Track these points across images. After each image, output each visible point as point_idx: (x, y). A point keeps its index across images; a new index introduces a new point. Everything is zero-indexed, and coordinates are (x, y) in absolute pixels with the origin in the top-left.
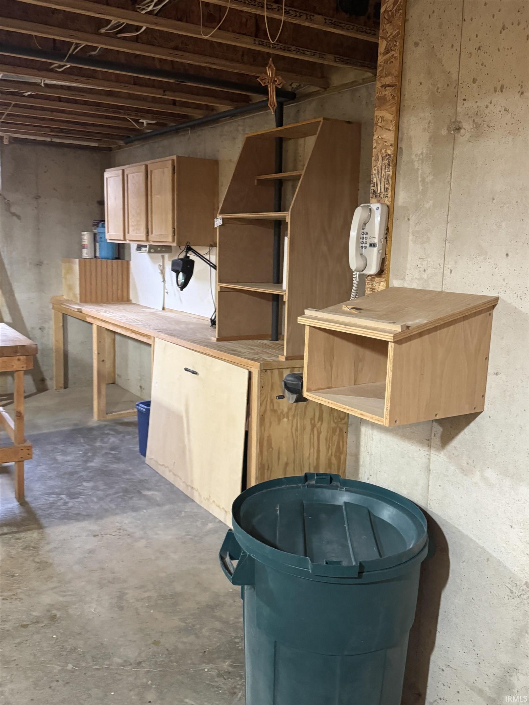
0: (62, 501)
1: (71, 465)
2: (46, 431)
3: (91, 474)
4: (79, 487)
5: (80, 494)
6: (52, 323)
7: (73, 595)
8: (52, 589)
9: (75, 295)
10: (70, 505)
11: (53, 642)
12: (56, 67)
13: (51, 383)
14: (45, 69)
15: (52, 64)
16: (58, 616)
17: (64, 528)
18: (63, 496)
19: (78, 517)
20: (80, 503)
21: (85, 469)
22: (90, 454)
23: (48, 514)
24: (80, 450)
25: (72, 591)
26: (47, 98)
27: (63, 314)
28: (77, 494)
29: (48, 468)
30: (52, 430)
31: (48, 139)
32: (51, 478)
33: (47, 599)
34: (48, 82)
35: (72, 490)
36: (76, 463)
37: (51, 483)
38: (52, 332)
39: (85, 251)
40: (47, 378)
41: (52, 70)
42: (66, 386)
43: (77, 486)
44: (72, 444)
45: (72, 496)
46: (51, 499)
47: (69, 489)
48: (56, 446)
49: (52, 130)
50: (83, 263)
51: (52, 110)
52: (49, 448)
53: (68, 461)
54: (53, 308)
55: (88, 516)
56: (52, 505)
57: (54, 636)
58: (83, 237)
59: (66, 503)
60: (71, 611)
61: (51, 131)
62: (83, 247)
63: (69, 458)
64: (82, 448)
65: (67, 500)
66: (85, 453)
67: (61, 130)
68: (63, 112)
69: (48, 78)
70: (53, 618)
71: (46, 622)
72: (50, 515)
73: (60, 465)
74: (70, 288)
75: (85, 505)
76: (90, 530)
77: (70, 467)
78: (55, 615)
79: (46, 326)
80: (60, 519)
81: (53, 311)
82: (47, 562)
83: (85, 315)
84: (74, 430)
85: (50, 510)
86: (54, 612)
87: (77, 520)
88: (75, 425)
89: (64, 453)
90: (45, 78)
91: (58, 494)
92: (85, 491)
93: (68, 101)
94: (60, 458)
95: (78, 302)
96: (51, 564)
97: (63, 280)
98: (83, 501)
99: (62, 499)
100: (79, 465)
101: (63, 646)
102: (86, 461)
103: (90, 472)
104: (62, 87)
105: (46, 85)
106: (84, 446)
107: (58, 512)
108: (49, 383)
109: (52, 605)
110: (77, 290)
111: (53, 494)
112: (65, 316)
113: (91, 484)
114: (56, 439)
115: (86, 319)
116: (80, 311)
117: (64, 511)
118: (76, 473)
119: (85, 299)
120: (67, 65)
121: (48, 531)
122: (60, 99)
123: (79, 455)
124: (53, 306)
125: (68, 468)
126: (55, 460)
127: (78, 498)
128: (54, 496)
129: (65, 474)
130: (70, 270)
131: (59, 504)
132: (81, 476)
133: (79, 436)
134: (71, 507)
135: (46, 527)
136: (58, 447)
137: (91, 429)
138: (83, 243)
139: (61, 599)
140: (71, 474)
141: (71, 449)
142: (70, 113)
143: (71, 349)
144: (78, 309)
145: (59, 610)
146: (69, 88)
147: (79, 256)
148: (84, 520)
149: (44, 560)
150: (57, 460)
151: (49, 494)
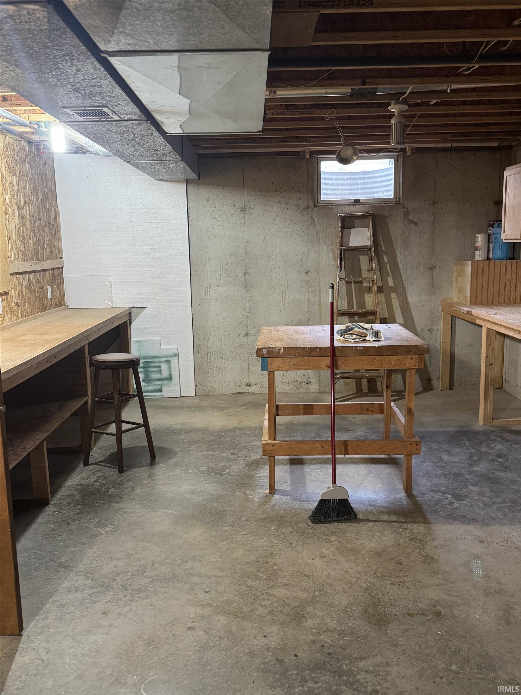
0: (448, 501)
1: (457, 467)
2: (431, 429)
3: (477, 479)
4: (465, 490)
5: (466, 496)
6: (441, 325)
7: (458, 597)
8: (438, 585)
9: (465, 298)
10: (456, 505)
11: (439, 638)
12: (462, 71)
13: (437, 384)
14: (454, 74)
15: (459, 68)
16: (443, 613)
17: (450, 528)
18: (448, 496)
19: (463, 519)
20: (466, 505)
21: (471, 472)
22: (475, 458)
23: (434, 511)
24: (466, 453)
25: (457, 592)
26: (451, 104)
27: (452, 316)
28: (463, 496)
29: (433, 466)
30: (438, 429)
31: (449, 145)
32: (436, 476)
33: (433, 594)
34: (454, 87)
35: (457, 492)
36: (462, 465)
37: (437, 481)
38: (440, 334)
39: (478, 253)
40: (434, 379)
41: (459, 75)
42: (451, 388)
43: (462, 488)
44: (458, 445)
45: (458, 497)
46: (438, 496)
47: (454, 490)
48: (441, 445)
49: (453, 135)
50: (476, 265)
51: (455, 115)
52: (434, 446)
53: (453, 462)
54: (442, 310)
55: (473, 521)
56: (437, 502)
57: (439, 633)
58: (477, 239)
59: (451, 503)
60: (455, 612)
61: (452, 137)
62: (476, 249)
63: (454, 459)
64: (468, 451)
65: (453, 500)
66: (471, 457)
67: (461, 134)
68: (466, 115)
69: (455, 83)
70: (438, 614)
71: (430, 616)
72: (435, 512)
73: (445, 465)
74: (461, 290)
75: (471, 509)
76: (475, 535)
77: (455, 468)
78: (440, 612)
79: (435, 328)
80: (445, 517)
81: (442, 313)
82: (432, 558)
83: (474, 317)
84: (459, 432)
85: (436, 507)
86: (439, 608)
87: (463, 523)
88: (460, 427)
89: (450, 454)
90: (451, 83)
91: (444, 493)
92: (471, 495)
93: (472, 103)
94: (445, 457)
95: (469, 304)
96: (437, 560)
97: (454, 283)
98: (468, 504)
99: (447, 498)
100: (464, 468)
101: (447, 645)
102: (471, 465)
103: (475, 476)
104: (467, 90)
105: (452, 91)
106: (469, 449)
107: (444, 511)
108: (434, 383)
109: (437, 601)
110: (468, 293)
111: (439, 491)
112: (453, 318)
113: (476, 489)
114: (442, 438)
115: (476, 321)
116: (470, 313)
117: (450, 510)
118: (462, 474)
119: (475, 301)
120: (475, 66)
121: (434, 527)
122: (464, 103)
123: (464, 457)
124: (443, 309)
125: (453, 469)
126: (441, 459)
127: (464, 500)
128: (440, 494)
129: (449, 474)
130: (461, 273)
131: (445, 503)
132: (466, 479)
133: (465, 438)
134: (457, 508)
135: (431, 523)
136: (444, 447)
137: (476, 433)
138: (477, 245)
139: (446, 597)
140: (457, 475)
141: (456, 450)
142: (472, 115)
143: (459, 351)
144: (468, 311)
145: (444, 607)
146: (474, 90)
147: (472, 257)
148: (469, 523)
149: (430, 554)
150: (442, 459)
151: (435, 492)
